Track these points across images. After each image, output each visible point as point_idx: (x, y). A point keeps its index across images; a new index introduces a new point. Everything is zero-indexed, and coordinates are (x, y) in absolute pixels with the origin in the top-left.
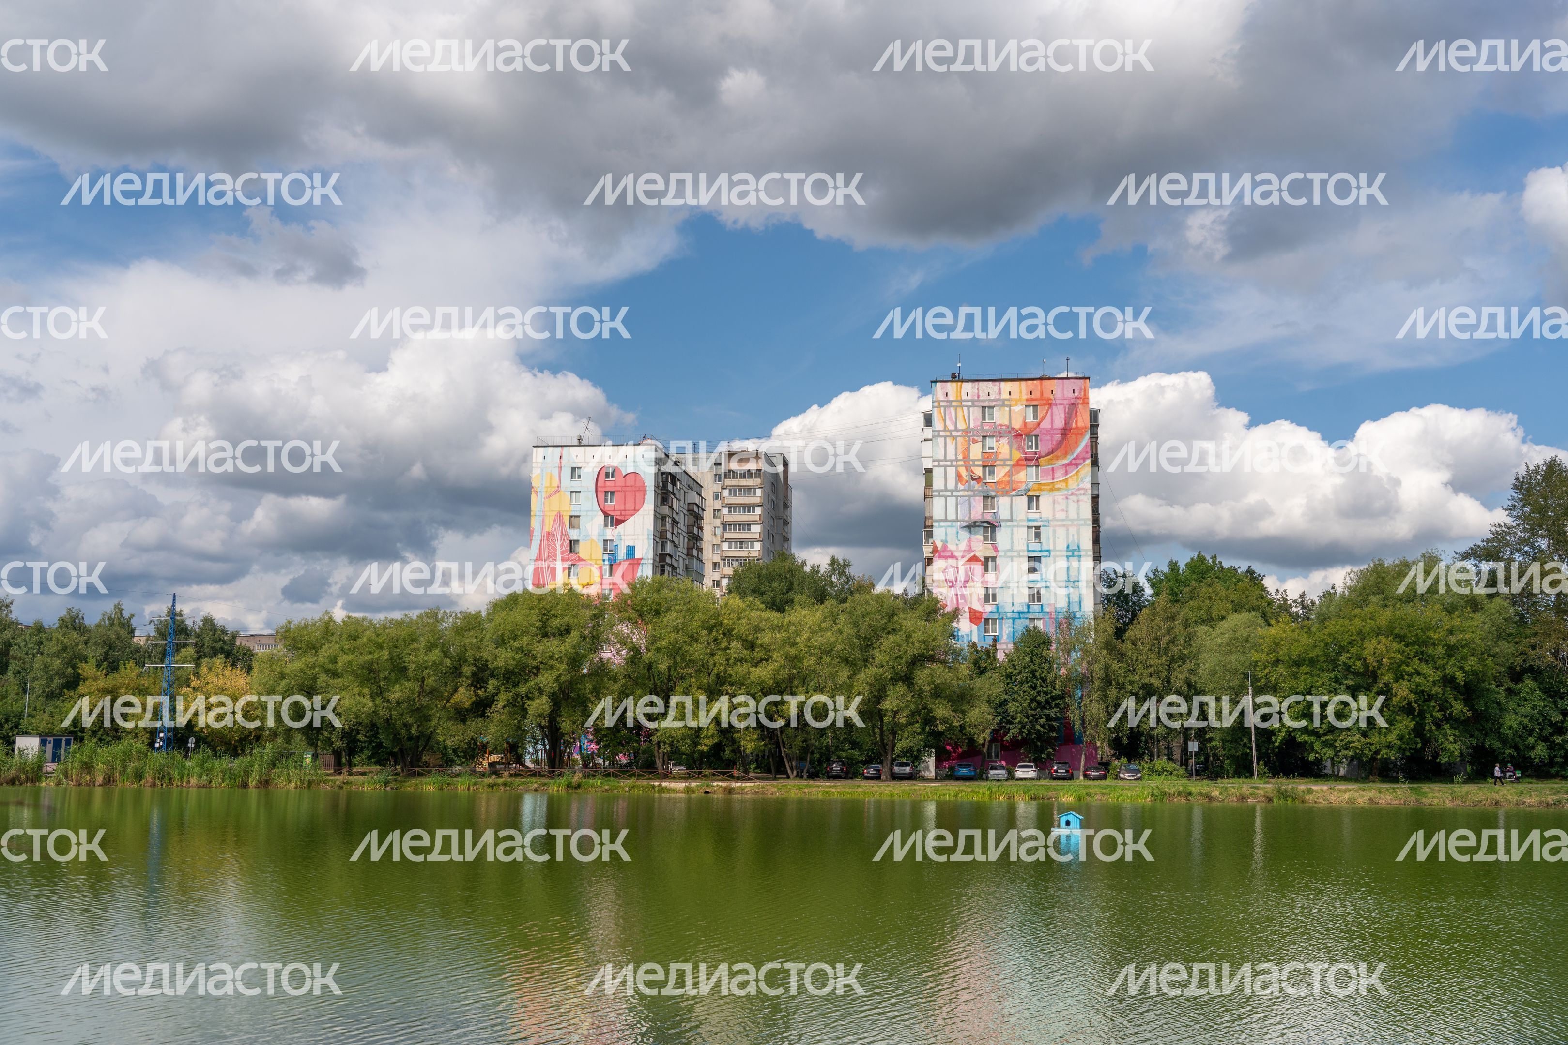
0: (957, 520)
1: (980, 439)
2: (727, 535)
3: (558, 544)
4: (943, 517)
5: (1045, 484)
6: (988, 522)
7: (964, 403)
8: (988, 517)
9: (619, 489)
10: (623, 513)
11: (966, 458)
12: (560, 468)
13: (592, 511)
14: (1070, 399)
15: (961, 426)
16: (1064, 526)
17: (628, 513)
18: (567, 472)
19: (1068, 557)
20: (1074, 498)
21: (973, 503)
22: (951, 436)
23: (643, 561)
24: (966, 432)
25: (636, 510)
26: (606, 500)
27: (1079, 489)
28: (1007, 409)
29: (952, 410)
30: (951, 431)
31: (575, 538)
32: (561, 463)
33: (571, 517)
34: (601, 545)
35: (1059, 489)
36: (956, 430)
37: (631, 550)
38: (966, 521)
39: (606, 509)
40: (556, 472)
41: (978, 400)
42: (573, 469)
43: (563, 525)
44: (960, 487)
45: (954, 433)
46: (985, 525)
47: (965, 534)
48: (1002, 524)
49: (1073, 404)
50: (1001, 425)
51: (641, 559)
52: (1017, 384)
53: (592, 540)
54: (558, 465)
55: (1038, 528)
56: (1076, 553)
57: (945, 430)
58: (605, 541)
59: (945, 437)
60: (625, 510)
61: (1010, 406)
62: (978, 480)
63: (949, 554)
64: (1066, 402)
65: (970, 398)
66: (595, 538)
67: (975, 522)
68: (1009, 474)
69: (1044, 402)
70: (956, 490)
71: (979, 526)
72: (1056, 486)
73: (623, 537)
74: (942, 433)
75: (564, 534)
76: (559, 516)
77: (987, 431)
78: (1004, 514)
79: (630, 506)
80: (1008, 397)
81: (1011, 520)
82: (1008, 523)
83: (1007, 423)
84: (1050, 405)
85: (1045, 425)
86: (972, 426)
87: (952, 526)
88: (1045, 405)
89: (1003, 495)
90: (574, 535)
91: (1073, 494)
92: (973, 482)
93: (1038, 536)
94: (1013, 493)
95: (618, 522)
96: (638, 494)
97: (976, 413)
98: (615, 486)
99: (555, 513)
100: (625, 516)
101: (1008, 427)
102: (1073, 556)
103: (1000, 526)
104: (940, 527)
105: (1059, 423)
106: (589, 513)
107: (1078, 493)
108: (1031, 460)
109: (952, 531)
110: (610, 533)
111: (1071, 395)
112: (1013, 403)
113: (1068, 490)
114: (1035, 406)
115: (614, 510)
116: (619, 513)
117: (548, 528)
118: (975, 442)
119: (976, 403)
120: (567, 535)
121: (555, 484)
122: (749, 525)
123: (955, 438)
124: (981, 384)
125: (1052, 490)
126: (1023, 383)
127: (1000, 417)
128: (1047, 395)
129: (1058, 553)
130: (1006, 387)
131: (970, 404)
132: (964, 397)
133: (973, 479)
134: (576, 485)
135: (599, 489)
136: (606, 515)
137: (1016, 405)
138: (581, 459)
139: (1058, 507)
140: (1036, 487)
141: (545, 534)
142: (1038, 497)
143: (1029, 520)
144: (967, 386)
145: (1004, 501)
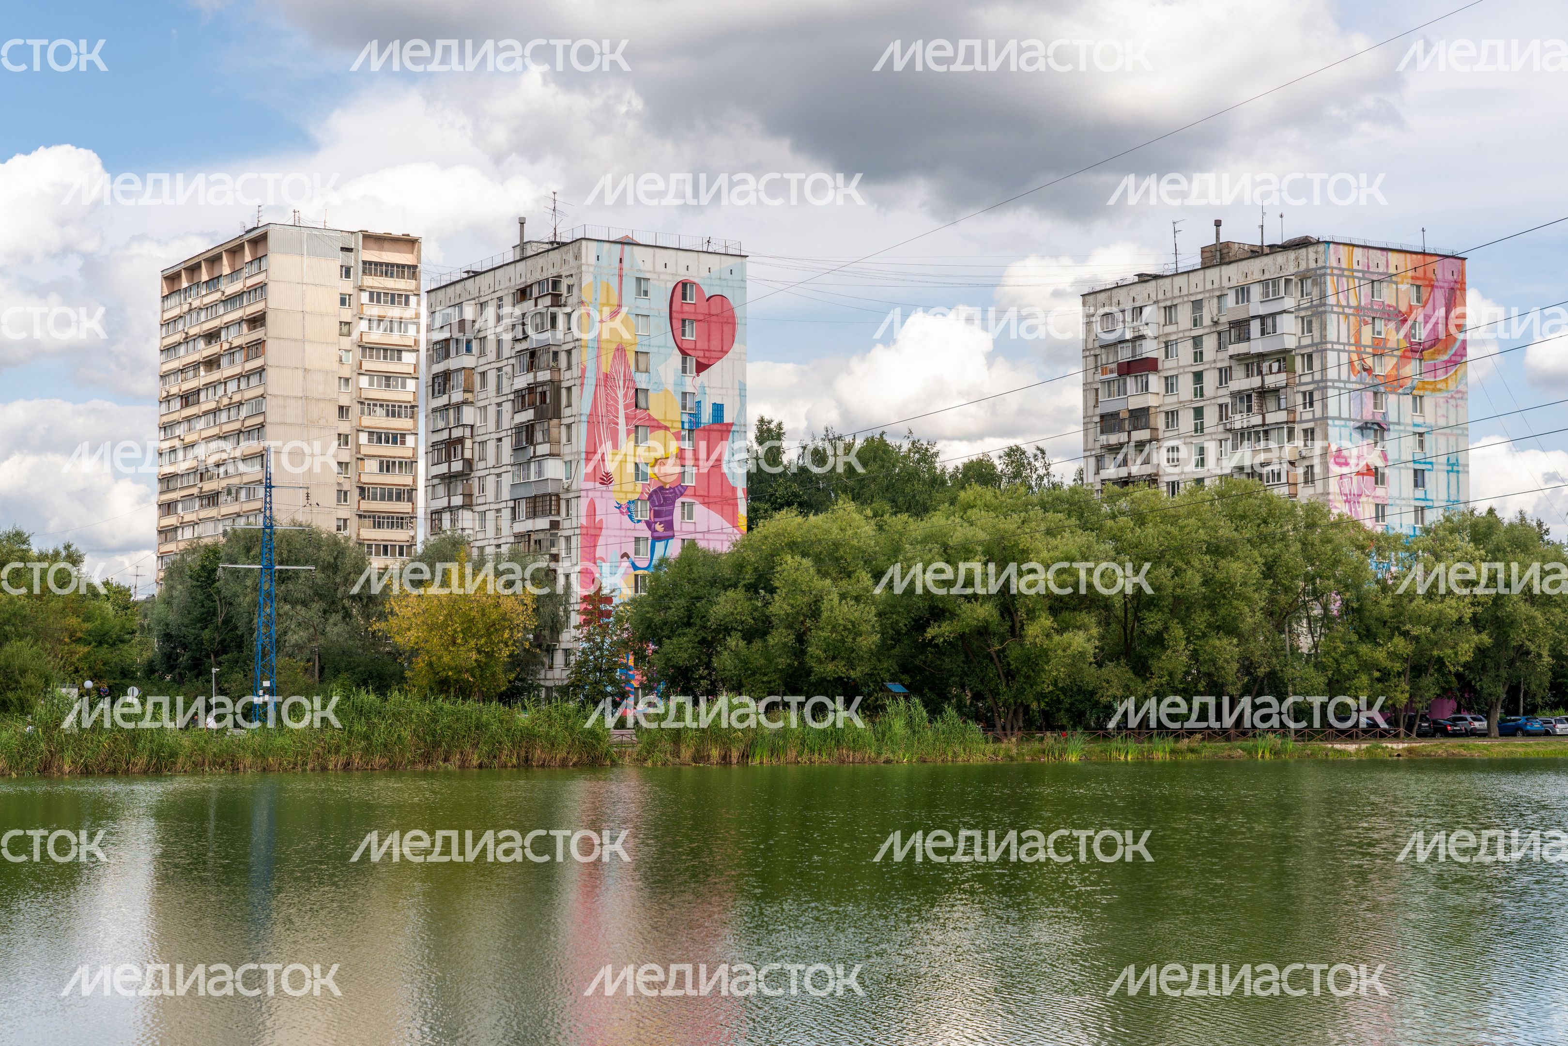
0: (1350, 419)
1: (1370, 320)
2: (367, 365)
3: (620, 393)
4: (1337, 415)
5: (1428, 383)
6: (1378, 424)
7: (1355, 274)
8: (1379, 419)
9: (701, 317)
10: (707, 354)
11: (1358, 343)
12: (621, 276)
13: (665, 347)
14: (1449, 282)
15: (1353, 302)
16: (1445, 434)
17: (714, 354)
18: (630, 285)
19: (1448, 472)
20: (1453, 402)
21: (1365, 400)
22: (1343, 313)
23: (734, 428)
24: (1358, 308)
25: (724, 352)
26: (684, 334)
27: (1458, 392)
28: (1394, 286)
29: (1344, 279)
30: (1343, 307)
31: (644, 386)
32: (621, 269)
33: (637, 352)
34: (678, 399)
35: (1440, 390)
36: (1349, 306)
37: (718, 409)
38: (1358, 421)
39: (685, 346)
40: (614, 283)
41: (1368, 272)
42: (639, 280)
43: (626, 365)
44: (1353, 378)
45: (1347, 310)
46: (1376, 427)
47: (1357, 436)
48: (1391, 427)
49: (1452, 288)
50: (1389, 306)
51: (732, 424)
52: (1402, 255)
53: (667, 391)
54: (617, 272)
55: (1421, 435)
56: (1455, 468)
57: (1338, 305)
58: (684, 394)
59: (1338, 313)
60: (708, 350)
61: (1396, 283)
62: (1369, 370)
63: (1343, 461)
64: (1446, 285)
65: (1360, 268)
66: (670, 388)
67: (1366, 423)
68: (1397, 367)
69: (1427, 283)
70: (1349, 381)
71: (1370, 428)
72: (1439, 386)
73: (707, 390)
74: (1335, 309)
75: (629, 379)
76: (620, 351)
77: (1376, 311)
78: (1392, 417)
79: (715, 344)
80: (1395, 272)
81: (1399, 424)
82: (1397, 427)
83: (1394, 304)
84: (1433, 286)
85: (1428, 310)
86: (1363, 303)
87: (1345, 426)
88: (1427, 286)
89: (1391, 392)
90: (642, 381)
91: (1452, 397)
92: (1365, 374)
93: (1421, 444)
94: (1401, 391)
95: (701, 367)
96: (726, 328)
97: (1366, 289)
98: (695, 313)
99: (614, 346)
100: (709, 358)
101: (1395, 309)
102: (1452, 471)
103: (1389, 430)
104: (1335, 426)
105: (1441, 310)
106: (662, 350)
107: (1457, 396)
108: (1416, 352)
109: (1346, 432)
110: (691, 383)
111: (1450, 278)
112: (1399, 279)
113: (1448, 391)
114: (1418, 287)
115: (695, 349)
116: (701, 354)
117: (605, 368)
118: (1366, 323)
119: (1366, 276)
120: (632, 380)
121: (615, 300)
122: (400, 351)
123: (1347, 316)
124: (1371, 251)
125: (1434, 390)
126: (1408, 255)
127: (1387, 295)
128: (1430, 274)
129: (1440, 467)
130: (1393, 258)
131: (1360, 275)
132: (1355, 267)
133: (1365, 370)
134: (643, 305)
135: (674, 315)
136: (684, 353)
137: (1402, 283)
138: (648, 266)
139: (1441, 411)
140: (1420, 385)
141: (602, 377)
142: (1421, 397)
143: (1415, 425)
144: (1358, 252)
145: (1392, 399)
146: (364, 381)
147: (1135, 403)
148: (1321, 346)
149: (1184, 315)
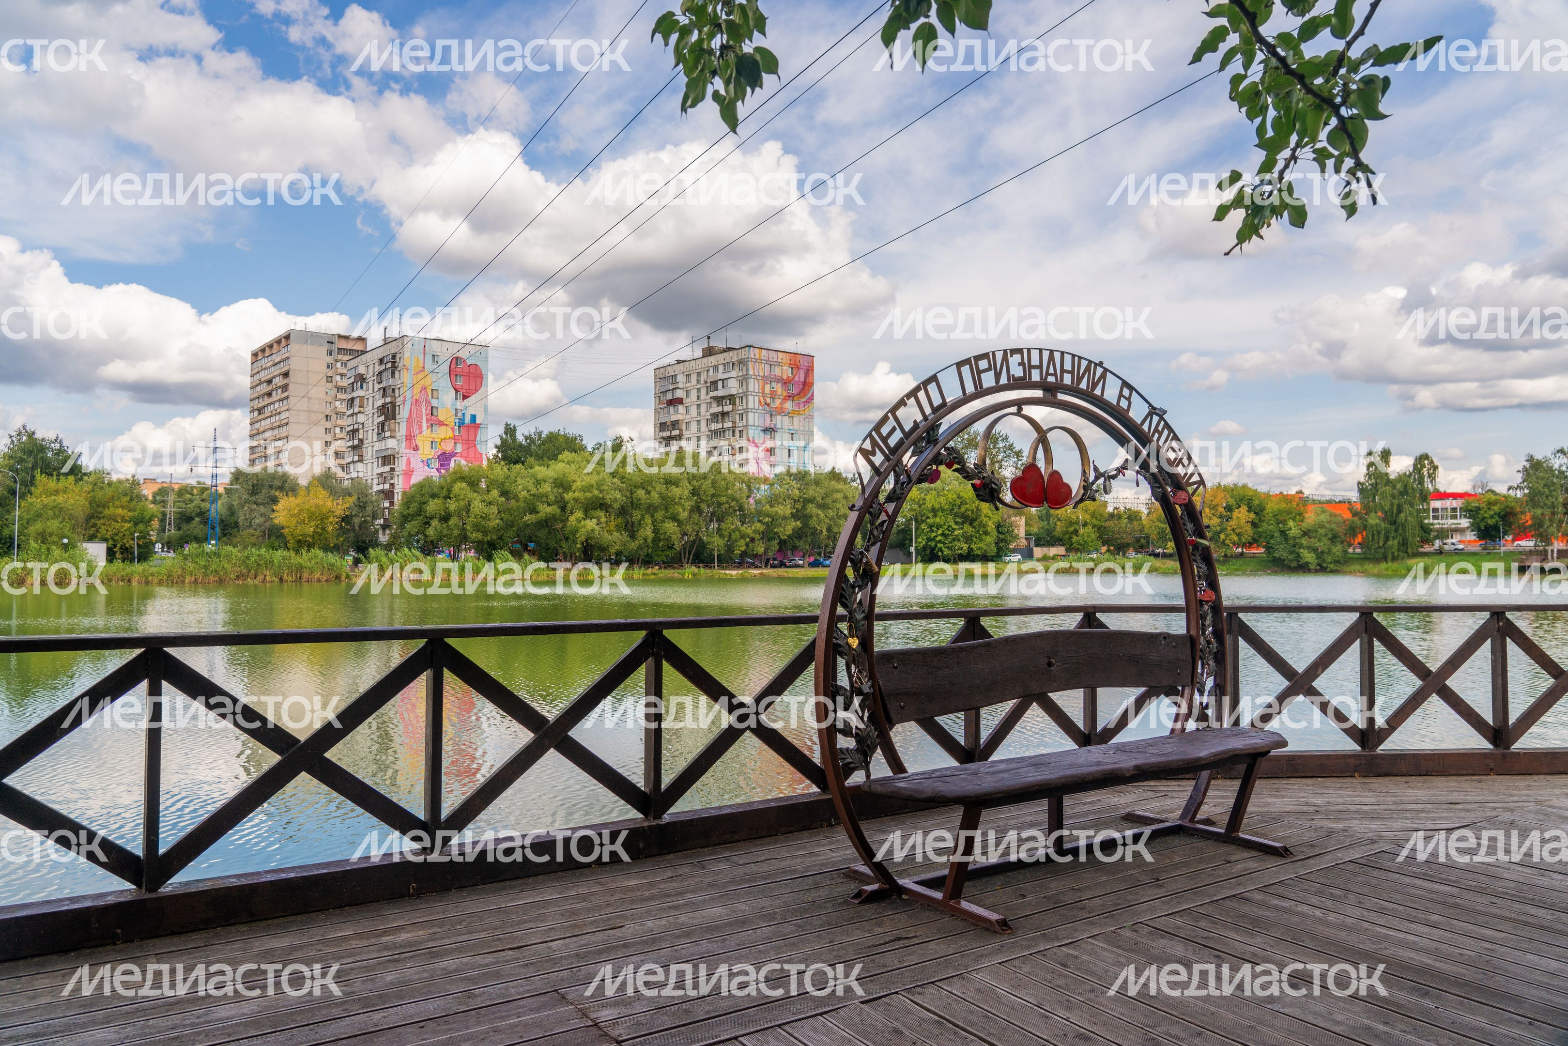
0: (759, 426)
1: (769, 382)
3: (424, 408)
4: (753, 424)
5: (796, 411)
6: (772, 429)
7: (763, 361)
8: (772, 426)
9: (465, 374)
10: (468, 391)
11: (763, 392)
12: (424, 354)
13: (447, 387)
14: (806, 367)
15: (761, 374)
16: (803, 434)
17: (472, 391)
18: (429, 358)
20: (807, 419)
21: (766, 418)
22: (757, 379)
23: (481, 426)
24: (764, 377)
25: (476, 390)
26: (456, 382)
27: (810, 415)
29: (758, 364)
30: (757, 376)
31: (436, 405)
32: (424, 351)
33: (432, 390)
34: (453, 412)
35: (801, 414)
36: (759, 376)
37: (473, 417)
38: (763, 427)
39: (457, 387)
40: (421, 357)
41: (769, 360)
42: (434, 356)
43: (427, 395)
44: (761, 408)
47: (762, 434)
48: (778, 430)
49: (808, 370)
50: (778, 376)
51: (480, 424)
52: (785, 354)
53: (447, 408)
54: (422, 352)
55: (792, 434)
57: (755, 375)
58: (456, 409)
59: (755, 379)
60: (469, 389)
61: (782, 366)
62: (768, 405)
65: (765, 358)
66: (449, 406)
67: (767, 428)
68: (781, 403)
69: (796, 367)
70: (759, 409)
71: (768, 430)
72: (801, 412)
73: (468, 408)
74: (753, 377)
75: (428, 402)
76: (424, 389)
77: (772, 378)
78: (779, 426)
79: (472, 387)
80: (781, 361)
81: (782, 429)
83: (781, 375)
84: (799, 369)
85: (796, 379)
86: (766, 375)
87: (757, 429)
89: (779, 415)
90: (434, 403)
91: (807, 417)
92: (766, 406)
93: (792, 438)
94: (783, 414)
95: (465, 397)
96: (478, 379)
97: (767, 367)
98: (462, 372)
99: (421, 386)
100: (469, 393)
101: (781, 378)
104: (752, 429)
105: (802, 379)
106: (445, 389)
107: (809, 417)
108: (790, 397)
109: (757, 432)
110: (460, 404)
111: (807, 365)
112: (783, 364)
113: (805, 415)
114: (792, 368)
115: (462, 389)
116: (465, 391)
117: (416, 396)
118: (767, 384)
119: (768, 362)
120: (430, 402)
121: (421, 365)
124: (770, 351)
125: (799, 414)
126: (788, 354)
127: (777, 371)
128: (797, 363)
130: (781, 355)
131: (765, 361)
132: (763, 358)
133: (766, 404)
134: (436, 367)
135: (452, 372)
136: (456, 390)
137: (785, 366)
138: (439, 349)
139: (802, 424)
140: (792, 412)
141: (414, 401)
142: (792, 417)
143: (789, 430)
144: (764, 352)
145: (779, 418)
146: (338, 403)
147: (673, 418)
148: (746, 394)
149: (694, 378)
